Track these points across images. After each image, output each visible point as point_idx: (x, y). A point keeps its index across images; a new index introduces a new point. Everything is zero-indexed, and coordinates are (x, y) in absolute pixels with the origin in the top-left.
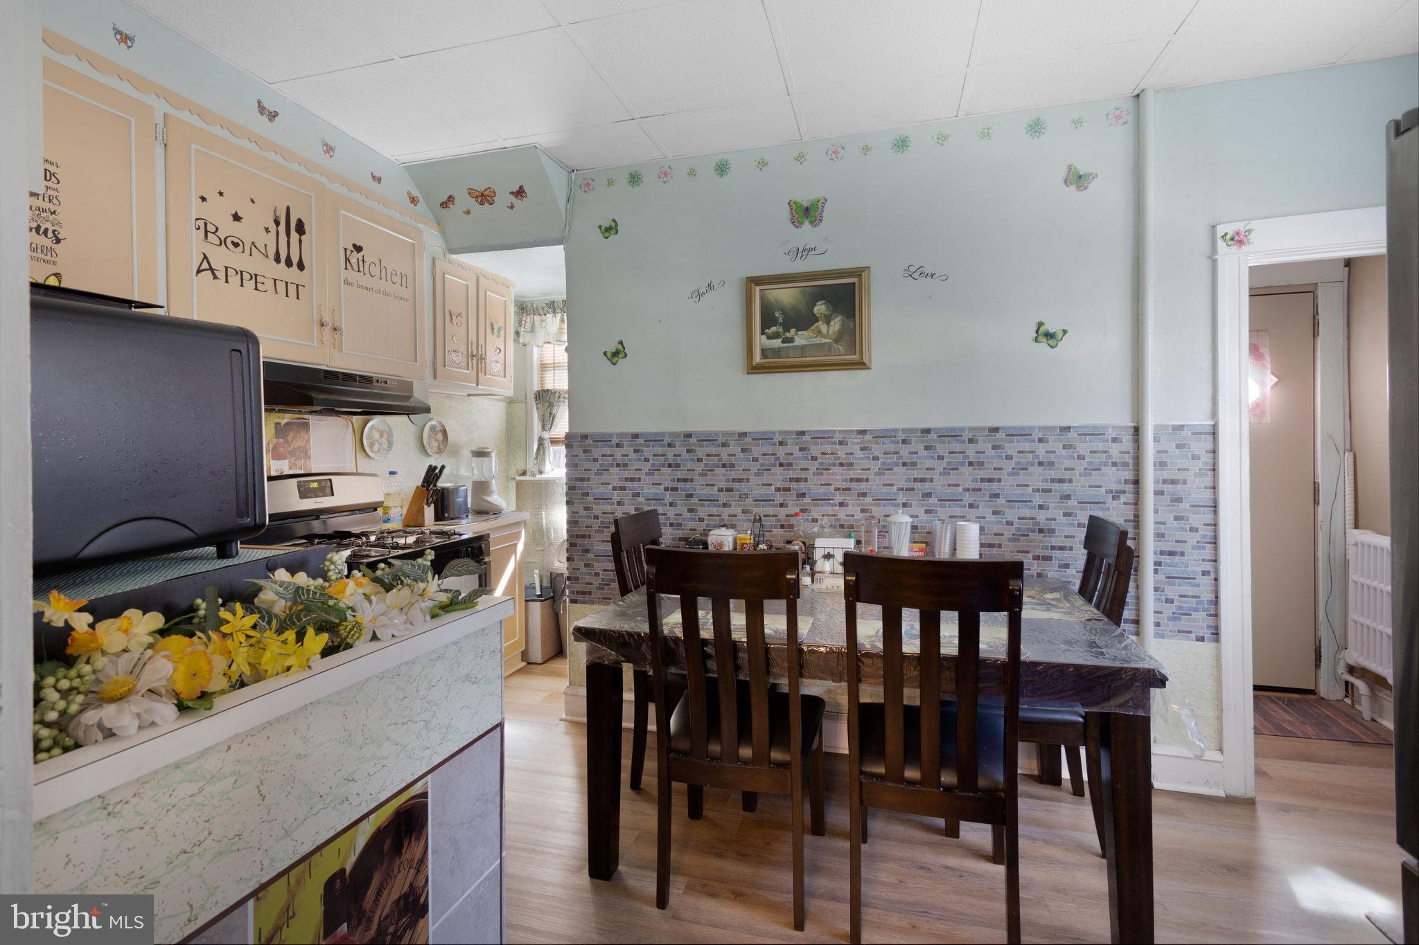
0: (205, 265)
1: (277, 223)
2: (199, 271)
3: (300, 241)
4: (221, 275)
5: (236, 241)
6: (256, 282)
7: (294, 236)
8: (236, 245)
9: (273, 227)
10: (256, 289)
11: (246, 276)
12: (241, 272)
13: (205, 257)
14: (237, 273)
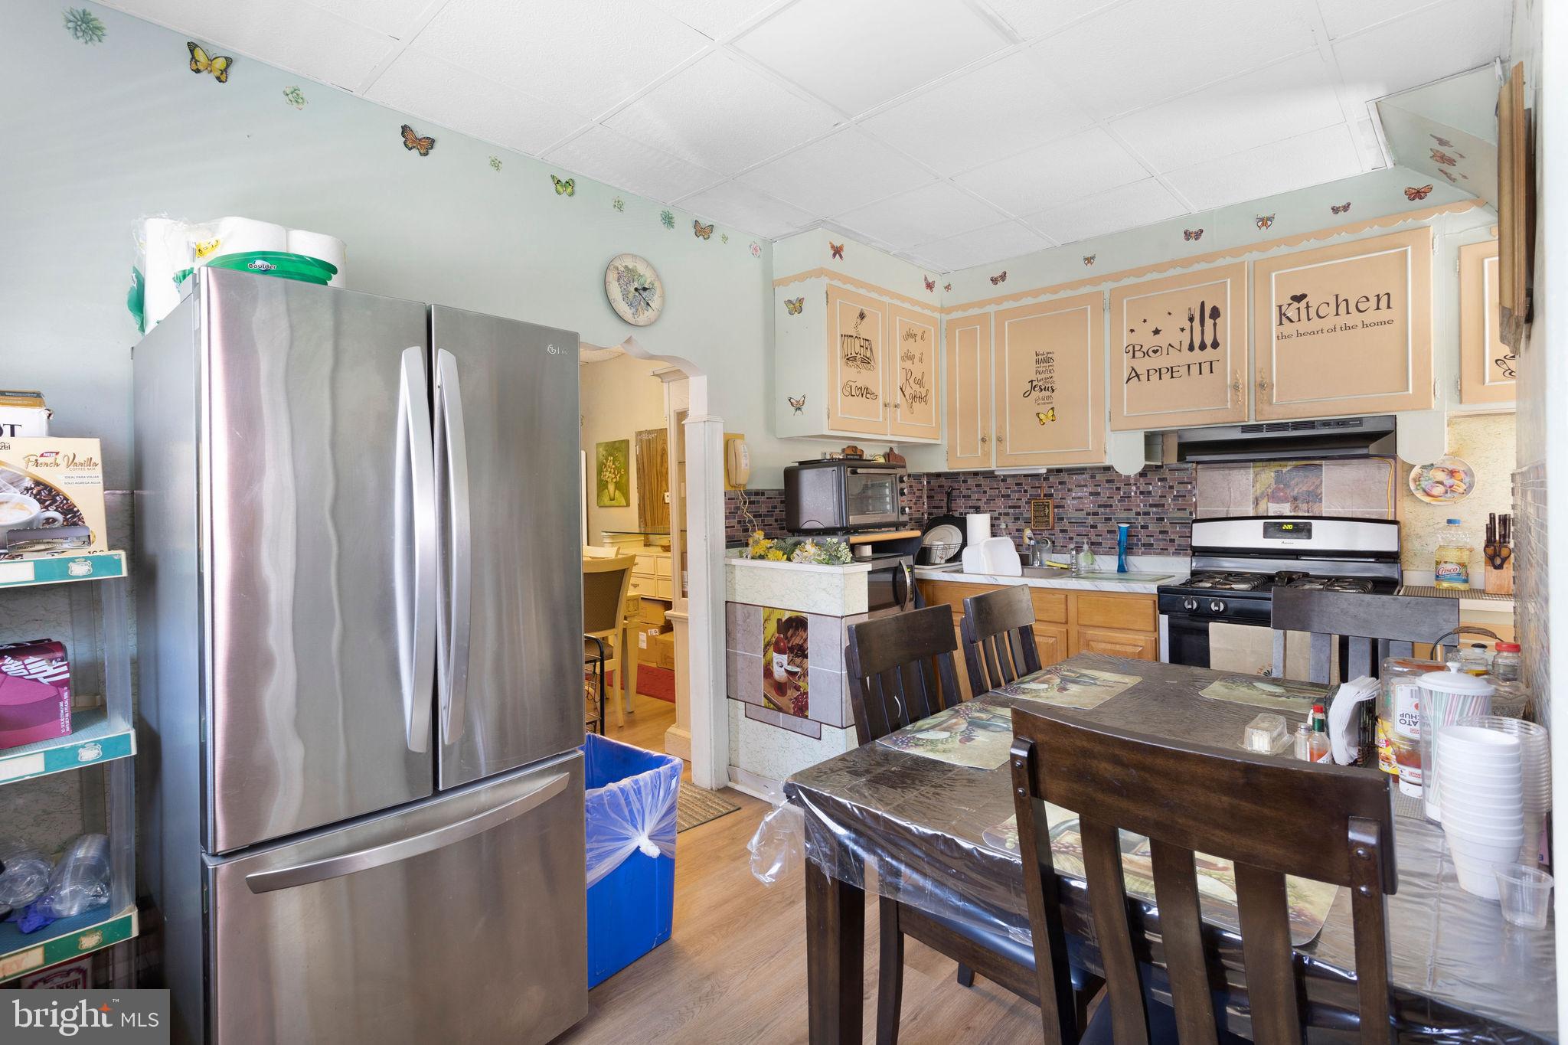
0: (1133, 374)
1: (1191, 319)
2: (1129, 380)
3: (1215, 325)
4: (1144, 378)
5: (1155, 348)
6: (1172, 372)
7: (1209, 322)
8: (1155, 352)
9: (1187, 325)
10: (1172, 377)
11: (1164, 371)
12: (1160, 369)
13: (1133, 369)
14: (1156, 371)
